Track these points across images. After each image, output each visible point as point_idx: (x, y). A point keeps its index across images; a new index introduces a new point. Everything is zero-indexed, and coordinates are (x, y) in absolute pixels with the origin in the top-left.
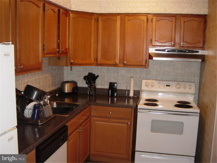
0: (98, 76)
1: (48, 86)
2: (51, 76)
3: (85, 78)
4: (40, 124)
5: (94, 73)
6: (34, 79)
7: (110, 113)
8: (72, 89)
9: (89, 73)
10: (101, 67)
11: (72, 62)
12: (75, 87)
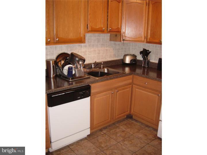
0: (151, 52)
1: (109, 56)
2: (114, 49)
3: (141, 53)
4: (70, 81)
5: (148, 49)
6: (92, 50)
7: (145, 84)
8: (130, 61)
9: (143, 49)
10: (156, 45)
11: (124, 39)
12: (133, 59)
